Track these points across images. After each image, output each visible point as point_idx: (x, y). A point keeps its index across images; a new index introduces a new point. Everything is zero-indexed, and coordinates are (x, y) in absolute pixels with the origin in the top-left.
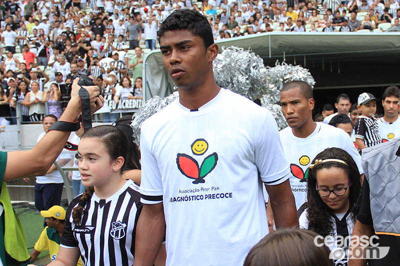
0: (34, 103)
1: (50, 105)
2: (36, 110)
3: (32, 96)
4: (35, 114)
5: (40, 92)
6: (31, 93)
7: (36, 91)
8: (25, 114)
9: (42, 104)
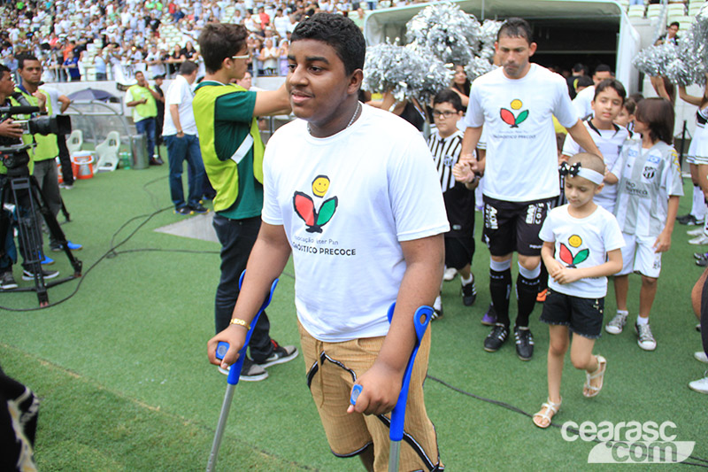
0: (268, 59)
1: (281, 60)
2: (269, 64)
3: (267, 52)
4: (268, 69)
5: (274, 49)
6: (266, 49)
7: (270, 47)
8: (260, 68)
9: (275, 59)
